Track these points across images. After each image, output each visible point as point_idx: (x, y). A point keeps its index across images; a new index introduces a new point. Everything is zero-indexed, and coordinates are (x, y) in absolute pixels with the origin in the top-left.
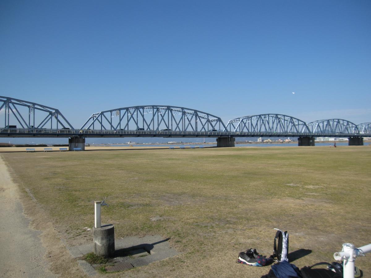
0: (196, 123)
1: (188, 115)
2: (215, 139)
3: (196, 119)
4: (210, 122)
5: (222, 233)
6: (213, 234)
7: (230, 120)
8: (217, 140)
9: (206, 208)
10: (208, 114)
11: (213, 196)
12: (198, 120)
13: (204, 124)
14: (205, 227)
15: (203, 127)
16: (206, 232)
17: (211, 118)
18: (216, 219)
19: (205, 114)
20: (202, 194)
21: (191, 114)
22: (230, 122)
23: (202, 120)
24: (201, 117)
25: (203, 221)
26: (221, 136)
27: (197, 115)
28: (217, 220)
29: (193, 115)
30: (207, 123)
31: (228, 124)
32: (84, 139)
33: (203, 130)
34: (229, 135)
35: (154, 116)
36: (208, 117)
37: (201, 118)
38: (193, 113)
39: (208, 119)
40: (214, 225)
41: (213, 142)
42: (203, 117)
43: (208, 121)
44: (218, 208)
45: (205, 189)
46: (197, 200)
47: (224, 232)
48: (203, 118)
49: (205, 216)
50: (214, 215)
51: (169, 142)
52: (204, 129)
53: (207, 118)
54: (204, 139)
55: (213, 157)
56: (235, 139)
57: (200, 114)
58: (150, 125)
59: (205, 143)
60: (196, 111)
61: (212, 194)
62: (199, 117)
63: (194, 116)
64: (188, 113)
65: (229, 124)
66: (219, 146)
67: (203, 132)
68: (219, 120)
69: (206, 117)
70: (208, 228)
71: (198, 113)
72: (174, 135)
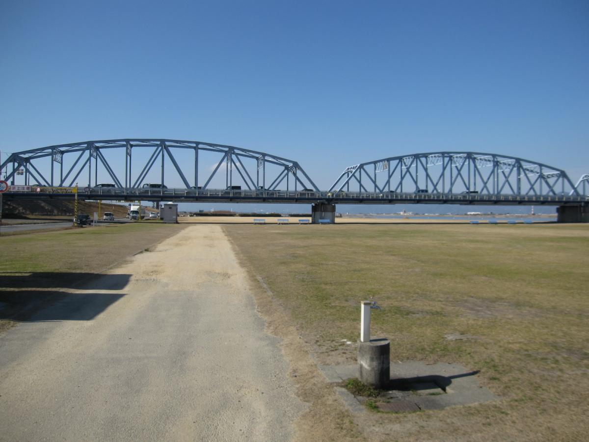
0: (519, 180)
1: (504, 167)
2: (554, 208)
3: (519, 174)
4: (544, 178)
5: (577, 374)
6: (559, 373)
7: (584, 175)
8: (558, 210)
9: (543, 327)
10: (541, 165)
11: (554, 308)
12: (522, 175)
13: (533, 182)
14: (542, 359)
15: (532, 188)
16: (545, 368)
17: (546, 172)
18: (563, 348)
19: (536, 165)
20: (532, 303)
21: (509, 165)
22: (583, 178)
23: (530, 175)
24: (528, 170)
25: (539, 348)
26: (566, 202)
27: (520, 167)
28: (564, 350)
29: (514, 166)
30: (539, 181)
31: (580, 181)
32: (335, 206)
33: (532, 193)
34: (580, 202)
35: (444, 168)
36: (541, 169)
37: (527, 172)
38: (513, 163)
39: (541, 173)
40: (559, 358)
42: (532, 169)
43: (541, 176)
44: (565, 329)
45: (538, 294)
46: (525, 312)
47: (579, 372)
48: (532, 171)
49: (541, 340)
50: (558, 340)
51: (469, 213)
52: (534, 190)
53: (539, 171)
54: (533, 208)
55: (551, 239)
57: (525, 165)
58: (437, 184)
59: (534, 214)
60: (518, 161)
61: (553, 304)
62: (524, 170)
63: (515, 169)
64: (505, 164)
65: (582, 183)
66: (561, 220)
67: (532, 196)
68: (563, 175)
69: (537, 169)
70: (549, 363)
71: (523, 163)
72: (477, 201)
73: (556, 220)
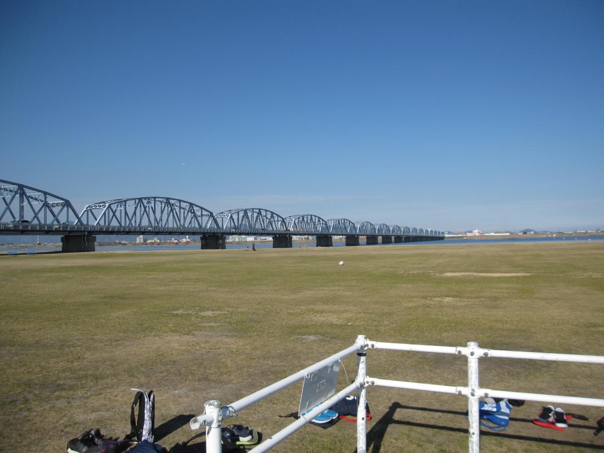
0: (22, 208)
1: (5, 193)
2: (59, 237)
3: (22, 201)
4: (49, 207)
5: (45, 410)
6: (26, 413)
7: (88, 206)
8: (62, 240)
9: (20, 366)
10: (45, 193)
11: (37, 342)
12: (26, 203)
13: (37, 211)
14: (11, 402)
15: (36, 216)
16: (12, 412)
17: (51, 200)
18: (36, 384)
19: (40, 193)
20: (15, 340)
21: (11, 191)
22: (87, 208)
23: (34, 203)
24: (32, 198)
25: (9, 391)
26: (70, 232)
27: (23, 194)
28: (38, 386)
29: (16, 193)
30: (44, 208)
31: (84, 211)
33: (35, 222)
34: (84, 231)
36: (46, 198)
37: (31, 200)
38: (16, 190)
39: (46, 202)
40: (30, 396)
41: (56, 243)
42: (36, 197)
43: (46, 205)
44: (43, 364)
45: (24, 330)
46: (6, 352)
47: (47, 407)
48: (36, 199)
49: (15, 381)
50: (33, 377)
52: (38, 219)
53: (43, 200)
54: (38, 238)
55: (52, 270)
56: (95, 237)
57: (29, 192)
59: (39, 244)
60: (21, 187)
61: (37, 338)
62: (27, 197)
63: (18, 196)
64: (5, 189)
65: (86, 212)
66: (65, 250)
67: (35, 226)
68: (67, 204)
69: (42, 197)
70: (18, 404)
71: (26, 190)
73: (61, 249)
